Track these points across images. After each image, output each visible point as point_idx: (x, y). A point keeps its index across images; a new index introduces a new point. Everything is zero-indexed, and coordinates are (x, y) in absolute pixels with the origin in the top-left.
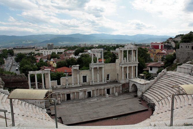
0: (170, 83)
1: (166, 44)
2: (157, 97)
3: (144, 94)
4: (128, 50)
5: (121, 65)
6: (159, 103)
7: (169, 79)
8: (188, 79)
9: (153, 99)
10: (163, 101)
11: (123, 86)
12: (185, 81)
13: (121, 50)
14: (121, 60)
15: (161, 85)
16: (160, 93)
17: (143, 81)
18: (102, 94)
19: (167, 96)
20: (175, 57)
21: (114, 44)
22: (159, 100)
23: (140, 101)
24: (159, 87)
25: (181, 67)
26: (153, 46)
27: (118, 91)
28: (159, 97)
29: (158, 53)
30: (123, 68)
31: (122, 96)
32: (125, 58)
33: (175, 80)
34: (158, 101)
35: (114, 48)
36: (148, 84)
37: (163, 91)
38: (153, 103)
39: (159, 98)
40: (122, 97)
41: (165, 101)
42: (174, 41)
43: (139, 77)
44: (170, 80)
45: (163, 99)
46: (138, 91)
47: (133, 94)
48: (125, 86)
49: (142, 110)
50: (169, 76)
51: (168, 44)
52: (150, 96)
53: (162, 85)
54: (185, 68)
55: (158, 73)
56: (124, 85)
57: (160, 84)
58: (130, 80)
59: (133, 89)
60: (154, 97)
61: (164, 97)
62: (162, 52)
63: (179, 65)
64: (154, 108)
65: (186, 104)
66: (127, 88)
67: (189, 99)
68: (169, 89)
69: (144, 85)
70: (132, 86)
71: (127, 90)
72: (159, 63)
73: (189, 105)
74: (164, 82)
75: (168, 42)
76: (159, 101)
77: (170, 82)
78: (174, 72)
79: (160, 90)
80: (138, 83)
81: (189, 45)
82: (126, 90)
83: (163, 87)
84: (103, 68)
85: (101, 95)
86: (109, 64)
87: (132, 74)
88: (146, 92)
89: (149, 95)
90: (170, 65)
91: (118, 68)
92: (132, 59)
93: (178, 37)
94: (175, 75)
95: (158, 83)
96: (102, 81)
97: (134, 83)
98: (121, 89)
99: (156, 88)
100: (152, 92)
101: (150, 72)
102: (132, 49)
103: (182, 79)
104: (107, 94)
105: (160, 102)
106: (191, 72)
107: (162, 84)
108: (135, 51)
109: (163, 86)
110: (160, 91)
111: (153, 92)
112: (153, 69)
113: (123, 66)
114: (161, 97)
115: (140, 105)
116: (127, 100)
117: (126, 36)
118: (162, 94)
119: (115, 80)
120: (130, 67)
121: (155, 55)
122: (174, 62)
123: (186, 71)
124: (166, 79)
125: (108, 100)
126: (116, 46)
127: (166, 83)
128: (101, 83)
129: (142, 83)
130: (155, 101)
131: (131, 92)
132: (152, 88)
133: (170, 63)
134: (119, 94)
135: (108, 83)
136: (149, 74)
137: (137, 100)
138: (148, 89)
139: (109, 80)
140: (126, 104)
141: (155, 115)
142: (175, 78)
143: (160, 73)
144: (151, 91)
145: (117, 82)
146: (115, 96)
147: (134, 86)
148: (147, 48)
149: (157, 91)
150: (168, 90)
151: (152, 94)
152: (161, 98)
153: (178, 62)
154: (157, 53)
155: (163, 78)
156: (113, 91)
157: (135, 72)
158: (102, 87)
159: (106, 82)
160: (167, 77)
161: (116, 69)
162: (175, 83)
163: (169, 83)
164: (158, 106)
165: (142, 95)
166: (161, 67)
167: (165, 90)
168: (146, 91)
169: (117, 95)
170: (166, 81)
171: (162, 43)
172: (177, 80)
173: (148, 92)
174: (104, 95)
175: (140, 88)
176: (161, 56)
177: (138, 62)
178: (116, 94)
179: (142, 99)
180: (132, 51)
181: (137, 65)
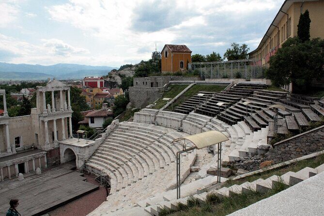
0: (128, 140)
1: (108, 79)
2: (110, 165)
3: (88, 164)
4: (53, 90)
5: (41, 119)
6: (115, 174)
7: (124, 135)
8: (152, 131)
9: (105, 168)
10: (121, 170)
11: (48, 156)
12: (149, 135)
13: (40, 90)
14: (41, 108)
15: (113, 145)
16: (114, 157)
17: (83, 142)
18: (10, 175)
19: (126, 160)
20: (129, 100)
21: (16, 82)
22: (114, 169)
23: (83, 176)
24: (111, 148)
25: (139, 114)
26: (87, 84)
27: (40, 164)
28: (114, 164)
29: (98, 95)
30: (46, 123)
31: (49, 173)
32: (49, 105)
33: (134, 135)
34: (113, 171)
35: (18, 88)
36: (92, 145)
37: (118, 154)
38: (105, 175)
39: (113, 167)
40: (50, 175)
41: (124, 169)
42: (119, 75)
43: (76, 135)
44: (126, 135)
45: (120, 167)
46: (77, 159)
47: (69, 167)
48: (53, 154)
49: (89, 190)
50: (124, 130)
51: (110, 79)
52: (98, 165)
53: (115, 144)
54: (145, 115)
55: (105, 126)
56: (50, 153)
57: (111, 143)
58: (59, 144)
59: (67, 157)
60: (106, 165)
61: (122, 163)
62: (103, 92)
63: (136, 111)
64: (108, 184)
65: (157, 167)
66: (56, 158)
67: (159, 160)
68: (126, 149)
69: (87, 148)
70: (65, 154)
71: (57, 160)
72: (105, 110)
73: (161, 168)
74: (117, 140)
75: (110, 76)
76: (115, 171)
77: (127, 138)
78: (131, 122)
79: (113, 153)
80: (76, 146)
81: (147, 81)
82: (55, 162)
83: (117, 148)
84: (7, 127)
85: (6, 178)
86: (19, 118)
87: (64, 132)
88: (91, 160)
89: (96, 163)
90: (121, 112)
91: (36, 123)
92: (62, 106)
93: (125, 69)
94: (133, 127)
95: (108, 142)
96: (6, 150)
97: (68, 147)
98: (46, 161)
99: (106, 151)
100: (100, 159)
101: (91, 125)
102: (61, 89)
103: (143, 132)
104: (21, 174)
105: (117, 172)
106: (155, 120)
107: (115, 142)
108: (65, 92)
109: (117, 146)
110: (113, 155)
111: (103, 158)
112: (96, 120)
113: (46, 120)
114: (117, 163)
115: (85, 182)
116: (59, 178)
117: (39, 66)
118: (116, 158)
119: (33, 145)
120: (59, 121)
121: (92, 97)
122: (127, 107)
123: (148, 119)
124: (121, 134)
125: (24, 185)
126: (20, 84)
127: (121, 140)
128: (6, 155)
129: (83, 146)
130: (108, 173)
131: (63, 164)
132: (99, 151)
133: (121, 110)
134: (44, 170)
135: (19, 153)
136: (90, 129)
137: (77, 175)
138: (94, 155)
139: (19, 146)
140: (60, 184)
141: (113, 194)
142: (134, 132)
143: (109, 126)
144: (98, 156)
145: (36, 149)
146: (36, 174)
147: (70, 152)
148: (79, 87)
149: (108, 155)
150: (126, 151)
151: (102, 161)
152: (116, 166)
153: (133, 106)
154: (95, 94)
155: (115, 133)
156: (31, 166)
157: (67, 129)
158: (9, 163)
159: (15, 152)
160: (120, 131)
161: (33, 126)
162: (135, 139)
163: (125, 140)
164: (116, 179)
165: (85, 166)
166: (109, 116)
167: (121, 151)
168: (90, 158)
169: (41, 173)
170: (120, 137)
171: (102, 78)
172: (137, 134)
173: (93, 159)
174: (14, 176)
175: (79, 154)
176: (101, 99)
177: (72, 111)
178: (39, 170)
179: (86, 172)
180: (61, 92)
181: (70, 116)
